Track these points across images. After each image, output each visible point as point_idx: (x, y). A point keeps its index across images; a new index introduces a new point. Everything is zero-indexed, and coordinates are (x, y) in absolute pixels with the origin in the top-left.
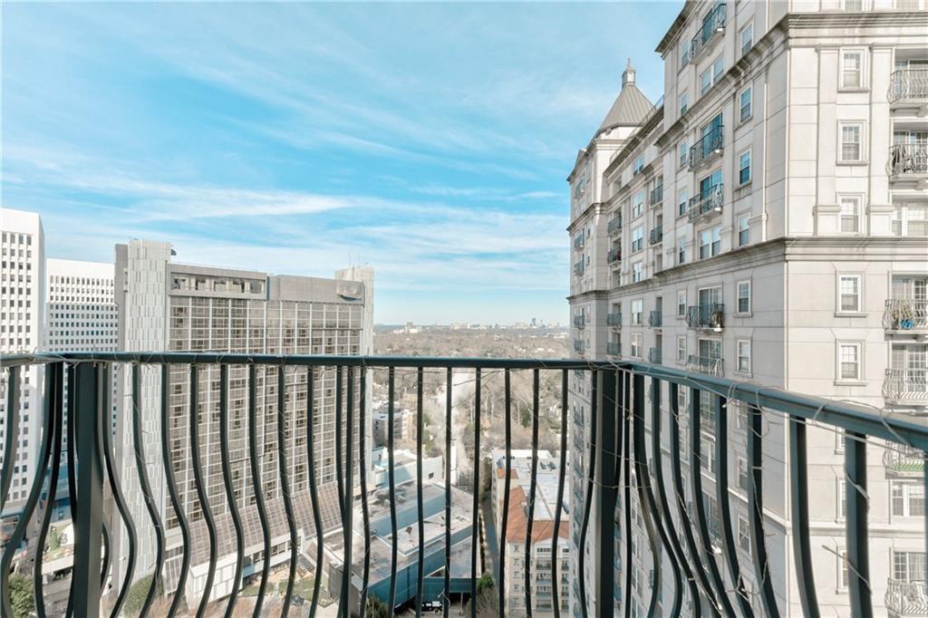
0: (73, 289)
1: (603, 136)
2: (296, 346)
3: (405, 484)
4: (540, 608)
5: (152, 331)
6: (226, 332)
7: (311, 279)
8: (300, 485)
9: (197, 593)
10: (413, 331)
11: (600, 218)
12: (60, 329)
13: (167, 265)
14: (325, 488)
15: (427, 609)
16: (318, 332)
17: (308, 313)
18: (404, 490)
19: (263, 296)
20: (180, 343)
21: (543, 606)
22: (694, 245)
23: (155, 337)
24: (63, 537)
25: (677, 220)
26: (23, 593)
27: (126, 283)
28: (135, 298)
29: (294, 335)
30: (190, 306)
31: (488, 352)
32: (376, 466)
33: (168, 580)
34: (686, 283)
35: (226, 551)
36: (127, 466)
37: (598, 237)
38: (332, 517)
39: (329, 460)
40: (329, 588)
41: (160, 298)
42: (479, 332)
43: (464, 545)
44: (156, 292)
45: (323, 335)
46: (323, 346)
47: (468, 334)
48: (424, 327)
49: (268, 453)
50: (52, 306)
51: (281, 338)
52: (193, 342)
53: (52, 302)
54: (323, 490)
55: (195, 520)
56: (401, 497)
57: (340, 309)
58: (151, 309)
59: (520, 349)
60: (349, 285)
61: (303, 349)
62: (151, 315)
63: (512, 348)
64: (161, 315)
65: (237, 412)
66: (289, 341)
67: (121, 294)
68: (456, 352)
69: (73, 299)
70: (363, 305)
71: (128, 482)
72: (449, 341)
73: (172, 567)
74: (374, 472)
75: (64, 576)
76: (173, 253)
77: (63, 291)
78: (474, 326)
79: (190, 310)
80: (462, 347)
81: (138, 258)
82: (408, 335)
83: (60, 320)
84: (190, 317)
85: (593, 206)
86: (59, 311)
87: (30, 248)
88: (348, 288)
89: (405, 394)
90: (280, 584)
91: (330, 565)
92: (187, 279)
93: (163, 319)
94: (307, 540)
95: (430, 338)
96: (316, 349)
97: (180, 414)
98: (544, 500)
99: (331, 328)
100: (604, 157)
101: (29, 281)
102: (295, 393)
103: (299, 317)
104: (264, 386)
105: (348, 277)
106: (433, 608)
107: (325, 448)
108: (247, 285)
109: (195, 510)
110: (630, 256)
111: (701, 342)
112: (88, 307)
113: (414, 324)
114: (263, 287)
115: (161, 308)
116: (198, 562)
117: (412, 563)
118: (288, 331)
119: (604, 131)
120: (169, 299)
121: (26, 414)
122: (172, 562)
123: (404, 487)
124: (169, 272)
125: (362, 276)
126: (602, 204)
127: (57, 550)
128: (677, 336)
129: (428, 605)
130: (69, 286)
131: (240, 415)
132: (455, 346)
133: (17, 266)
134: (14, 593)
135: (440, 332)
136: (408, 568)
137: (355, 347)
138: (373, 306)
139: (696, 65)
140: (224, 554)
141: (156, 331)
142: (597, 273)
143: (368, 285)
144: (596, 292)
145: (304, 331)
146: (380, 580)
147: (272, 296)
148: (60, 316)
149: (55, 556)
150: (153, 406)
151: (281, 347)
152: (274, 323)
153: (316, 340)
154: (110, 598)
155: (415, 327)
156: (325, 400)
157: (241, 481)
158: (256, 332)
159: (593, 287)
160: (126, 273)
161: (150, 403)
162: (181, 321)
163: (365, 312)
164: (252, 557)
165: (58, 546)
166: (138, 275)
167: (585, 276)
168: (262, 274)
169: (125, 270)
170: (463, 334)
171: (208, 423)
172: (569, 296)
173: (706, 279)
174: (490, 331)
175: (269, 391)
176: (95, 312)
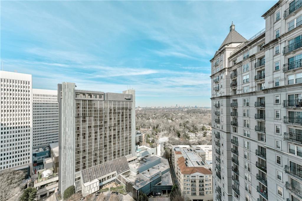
0: (40, 98)
1: (226, 46)
2: (113, 114)
3: (145, 156)
4: (192, 195)
5: (70, 110)
6: (92, 110)
7: (117, 94)
8: (115, 157)
9: (86, 191)
10: (140, 109)
11: (227, 73)
12: (36, 110)
13: (74, 90)
14: (122, 158)
15: (156, 195)
16: (119, 110)
17: (116, 104)
18: (145, 158)
19: (102, 99)
20: (78, 114)
21: (194, 194)
22: (285, 80)
23: (71, 112)
24: (42, 175)
25: (274, 72)
26: (32, 193)
27: (62, 96)
28: (65, 100)
29: (112, 111)
30: (81, 103)
31: (164, 115)
32: (137, 151)
33: (76, 188)
34: (280, 92)
35: (93, 178)
36: (63, 153)
37: (226, 79)
38: (125, 167)
39: (123, 149)
40: (126, 189)
41: (72, 100)
42: (160, 109)
43: (166, 175)
44: (71, 98)
45: (121, 111)
46: (121, 114)
47: (157, 110)
48: (143, 108)
49: (105, 148)
50: (34, 103)
51: (108, 112)
52: (83, 114)
53: (34, 102)
54: (122, 159)
55: (84, 169)
56: (145, 160)
57: (125, 103)
58: (70, 104)
59: (174, 114)
60: (128, 95)
61: (115, 115)
62: (70, 105)
63: (171, 114)
64: (73, 106)
65: (96, 135)
66: (110, 113)
67: (60, 100)
68: (154, 115)
69: (40, 101)
70: (132, 101)
71: (64, 157)
72: (151, 112)
73: (77, 184)
74: (136, 153)
75: (43, 187)
76: (76, 86)
77: (37, 98)
78: (158, 107)
79: (81, 104)
80: (156, 114)
81: (65, 88)
82: (138, 110)
83: (36, 108)
84: (81, 106)
85: (225, 69)
86: (36, 105)
87: (29, 85)
88: (128, 96)
89: (141, 128)
90: (111, 188)
91: (126, 182)
92: (80, 94)
93: (73, 107)
94: (118, 174)
95: (145, 111)
96: (119, 115)
97: (79, 136)
98: (190, 161)
99: (123, 109)
100: (228, 53)
101: (29, 96)
102: (113, 129)
103: (113, 105)
104: (103, 127)
105: (127, 93)
106: (158, 195)
107: (122, 145)
108: (98, 96)
109: (84, 165)
110: (242, 84)
111: (289, 112)
112: (45, 104)
113: (140, 107)
114: (103, 96)
115: (73, 103)
116: (85, 182)
117: (151, 181)
118: (110, 110)
119: (227, 45)
120: (75, 100)
121: (29, 137)
122: (77, 182)
123: (145, 157)
124: (75, 92)
125: (132, 92)
126: (228, 68)
127: (41, 179)
128: (275, 110)
129: (157, 194)
130: (39, 97)
131: (97, 136)
132: (153, 113)
133: (25, 91)
134: (29, 193)
135: (148, 109)
136: (151, 183)
137: (130, 114)
138: (135, 102)
139: (286, 20)
140: (93, 179)
141: (71, 110)
142: (226, 90)
143: (133, 95)
144: (226, 96)
145: (115, 110)
146: (142, 186)
147: (106, 99)
148: (36, 106)
149: (40, 181)
150: (71, 134)
151: (108, 115)
152: (106, 107)
153: (119, 112)
154: (58, 194)
155: (140, 108)
156: (122, 131)
157: (97, 156)
158: (101, 110)
159: (225, 94)
160: (61, 93)
161: (70, 133)
162: (78, 107)
163: (133, 103)
164: (101, 180)
165: (41, 178)
166: (65, 93)
167: (220, 91)
168: (102, 92)
169: (61, 92)
170: (155, 110)
171: (87, 139)
172: (211, 98)
173: (292, 91)
174: (163, 109)
175: (105, 128)
176: (47, 105)
